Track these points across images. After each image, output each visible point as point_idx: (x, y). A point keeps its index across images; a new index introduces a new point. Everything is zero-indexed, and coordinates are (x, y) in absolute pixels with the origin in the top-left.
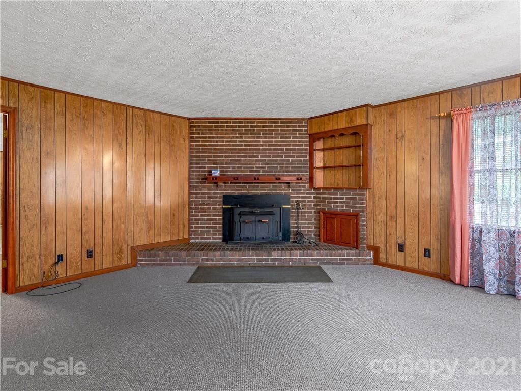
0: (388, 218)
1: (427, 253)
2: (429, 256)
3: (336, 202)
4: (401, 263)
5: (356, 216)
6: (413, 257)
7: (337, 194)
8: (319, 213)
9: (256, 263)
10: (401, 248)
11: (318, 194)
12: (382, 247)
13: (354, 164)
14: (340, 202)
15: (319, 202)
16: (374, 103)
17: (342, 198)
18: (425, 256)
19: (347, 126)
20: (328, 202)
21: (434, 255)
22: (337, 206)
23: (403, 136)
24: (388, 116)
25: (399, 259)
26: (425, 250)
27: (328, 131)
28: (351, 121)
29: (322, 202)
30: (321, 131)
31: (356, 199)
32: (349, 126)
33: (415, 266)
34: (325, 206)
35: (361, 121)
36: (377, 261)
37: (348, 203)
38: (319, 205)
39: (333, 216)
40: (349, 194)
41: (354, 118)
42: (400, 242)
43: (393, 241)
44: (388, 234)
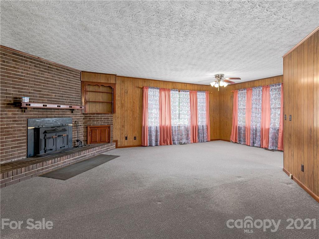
0: (121, 127)
1: (135, 138)
2: (136, 139)
3: (98, 121)
4: (126, 145)
5: (109, 127)
6: (131, 141)
7: (98, 117)
8: (87, 127)
9: (73, 162)
10: (126, 138)
11: (85, 117)
12: (119, 140)
13: (106, 101)
14: (100, 121)
15: (87, 121)
16: (118, 74)
17: (102, 119)
18: (134, 139)
19: (105, 82)
20: (93, 121)
21: (137, 139)
22: (98, 123)
23: (127, 92)
24: (121, 82)
25: (126, 143)
26: (134, 137)
27: (95, 82)
28: (108, 80)
29: (89, 121)
30: (89, 81)
31: (109, 118)
32: (107, 82)
33: (131, 144)
34: (91, 123)
35: (112, 81)
36: (117, 147)
37: (105, 121)
38: (87, 123)
39: (96, 128)
40: (105, 116)
41: (109, 79)
42: (126, 136)
43: (123, 136)
44: (121, 133)
